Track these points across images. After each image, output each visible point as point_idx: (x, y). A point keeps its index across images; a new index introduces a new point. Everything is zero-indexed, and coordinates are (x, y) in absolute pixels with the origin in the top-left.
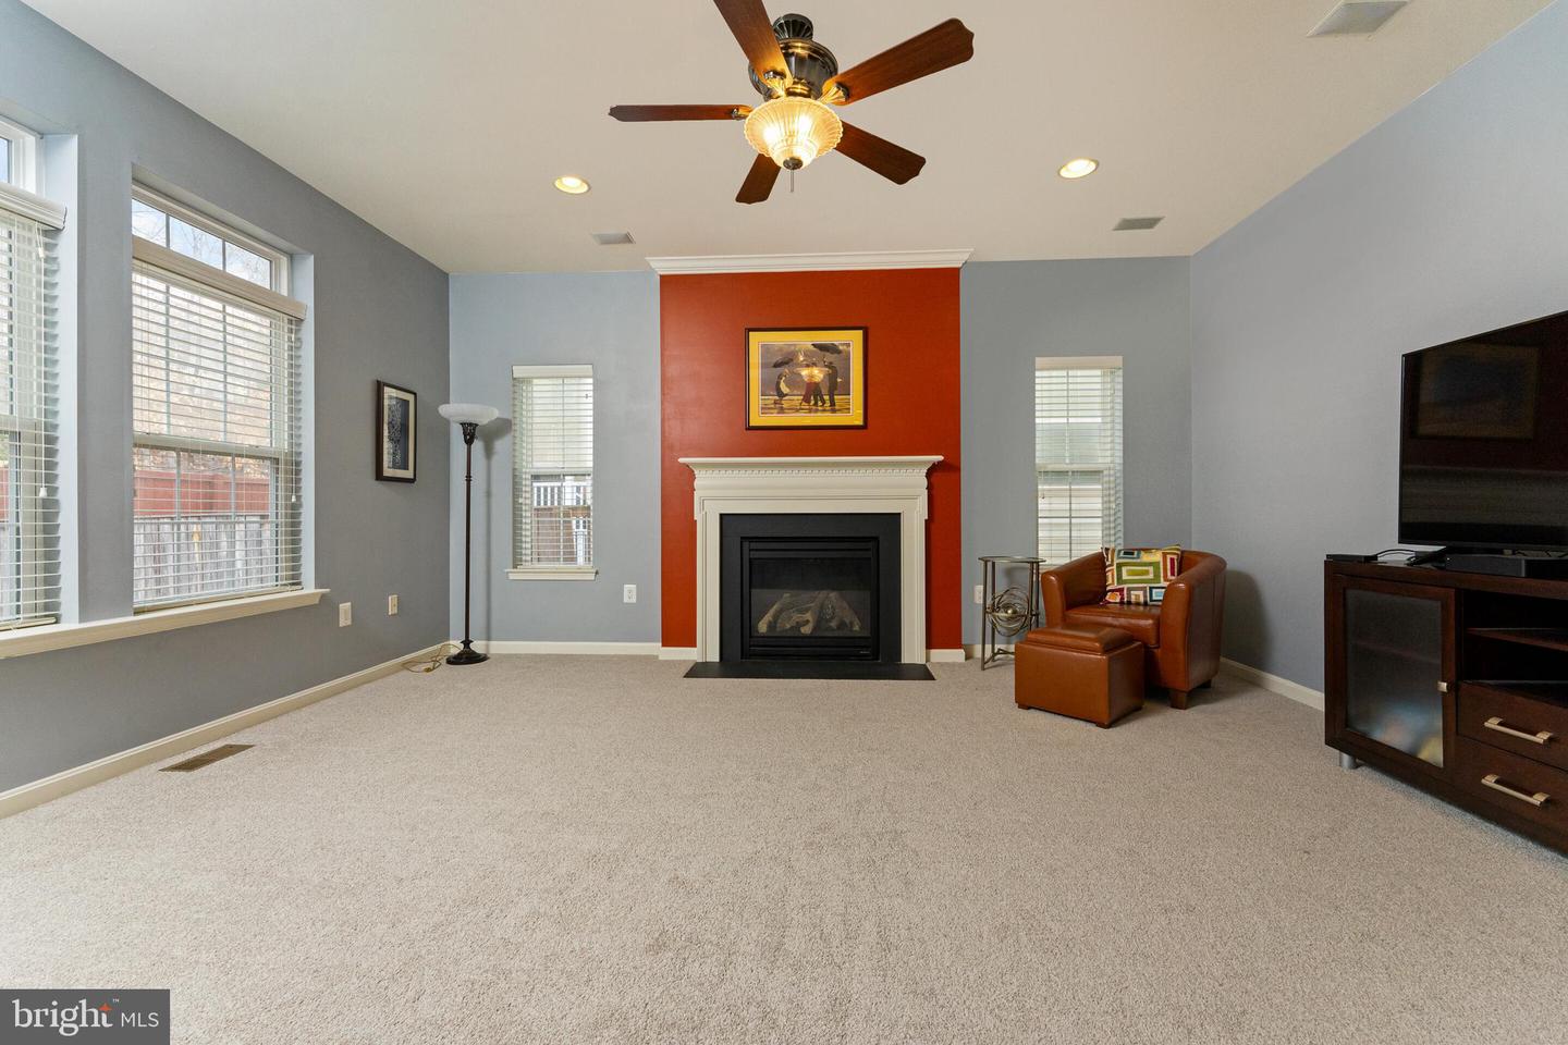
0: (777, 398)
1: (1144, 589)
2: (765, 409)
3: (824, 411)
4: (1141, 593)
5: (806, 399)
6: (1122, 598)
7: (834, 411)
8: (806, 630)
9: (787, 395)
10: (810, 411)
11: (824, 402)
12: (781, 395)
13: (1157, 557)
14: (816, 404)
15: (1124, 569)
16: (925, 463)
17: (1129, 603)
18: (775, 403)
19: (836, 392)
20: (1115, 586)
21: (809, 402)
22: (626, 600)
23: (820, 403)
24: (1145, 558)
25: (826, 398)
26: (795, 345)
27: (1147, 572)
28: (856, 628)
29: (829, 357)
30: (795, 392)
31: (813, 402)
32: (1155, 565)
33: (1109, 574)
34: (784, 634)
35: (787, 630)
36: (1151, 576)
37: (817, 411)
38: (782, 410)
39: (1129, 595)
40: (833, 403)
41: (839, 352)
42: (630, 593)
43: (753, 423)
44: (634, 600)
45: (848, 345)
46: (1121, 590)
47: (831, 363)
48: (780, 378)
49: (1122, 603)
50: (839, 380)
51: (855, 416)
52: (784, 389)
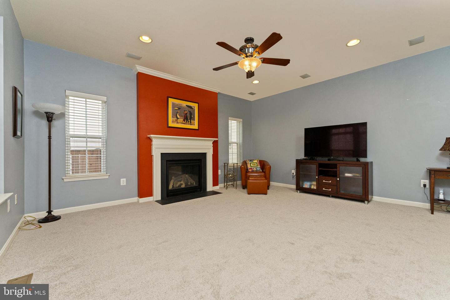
0: (176, 119)
1: (256, 168)
2: (173, 122)
3: (189, 124)
4: (255, 169)
5: (184, 120)
6: (252, 170)
7: (191, 124)
8: (183, 186)
9: (179, 118)
10: (185, 124)
11: (189, 122)
12: (177, 118)
13: (256, 161)
14: (186, 122)
15: (251, 164)
16: (212, 140)
17: (253, 171)
18: (176, 120)
19: (191, 119)
20: (250, 168)
21: (185, 121)
22: (122, 184)
23: (188, 122)
24: (254, 162)
25: (189, 121)
26: (181, 104)
27: (255, 165)
28: (194, 184)
29: (190, 110)
30: (181, 118)
31: (186, 121)
32: (256, 163)
33: (248, 165)
34: (177, 188)
35: (177, 187)
36: (256, 165)
37: (187, 124)
38: (178, 123)
39: (253, 169)
40: (191, 123)
41: (192, 108)
42: (123, 182)
43: (170, 125)
44: (125, 184)
45: (194, 107)
46: (251, 168)
47: (190, 111)
48: (177, 113)
49: (252, 171)
50: (192, 116)
51: (196, 127)
52: (178, 117)
